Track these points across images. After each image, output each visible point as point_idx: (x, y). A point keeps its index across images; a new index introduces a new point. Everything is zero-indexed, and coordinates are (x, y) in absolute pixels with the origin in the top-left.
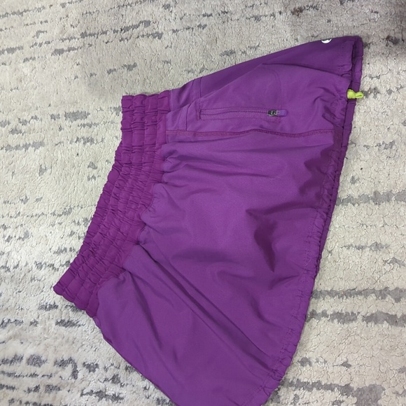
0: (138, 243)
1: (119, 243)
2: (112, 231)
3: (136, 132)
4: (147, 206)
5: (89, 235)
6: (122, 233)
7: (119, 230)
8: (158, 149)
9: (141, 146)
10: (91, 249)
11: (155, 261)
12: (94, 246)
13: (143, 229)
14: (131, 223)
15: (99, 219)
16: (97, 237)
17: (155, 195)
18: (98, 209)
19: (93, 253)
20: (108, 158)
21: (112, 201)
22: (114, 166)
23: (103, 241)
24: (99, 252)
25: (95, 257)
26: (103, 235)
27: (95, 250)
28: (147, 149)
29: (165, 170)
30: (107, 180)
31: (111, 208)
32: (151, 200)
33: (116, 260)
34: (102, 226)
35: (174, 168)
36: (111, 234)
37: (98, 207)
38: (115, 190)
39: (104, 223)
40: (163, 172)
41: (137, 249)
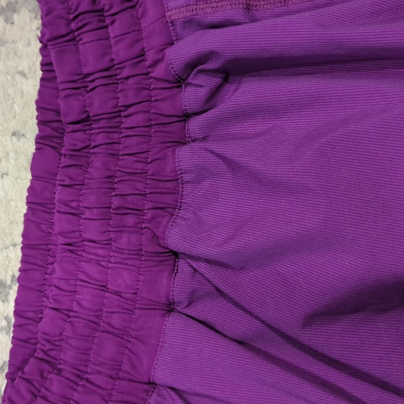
0: (169, 307)
1: (116, 320)
2: (86, 297)
3: (86, 38)
4: (170, 210)
5: (23, 321)
6: (117, 293)
7: (104, 288)
8: (155, 63)
9: (108, 69)
10: (41, 355)
11: (240, 343)
12: (48, 346)
13: (174, 271)
14: (137, 263)
15: (37, 275)
16: (49, 322)
17: (186, 177)
18: (28, 252)
19: (52, 364)
20: (13, 125)
21: (60, 223)
22: (40, 140)
23: (67, 326)
24: (68, 355)
25: (59, 372)
26: (66, 314)
27: (53, 353)
28: (125, 73)
29: (190, 109)
30: (29, 176)
31: (62, 240)
32: (174, 192)
33: (126, 367)
34: (52, 292)
35: (213, 97)
36: (85, 304)
37: (26, 247)
38: (60, 194)
39: (55, 282)
40: (187, 116)
41: (174, 324)
